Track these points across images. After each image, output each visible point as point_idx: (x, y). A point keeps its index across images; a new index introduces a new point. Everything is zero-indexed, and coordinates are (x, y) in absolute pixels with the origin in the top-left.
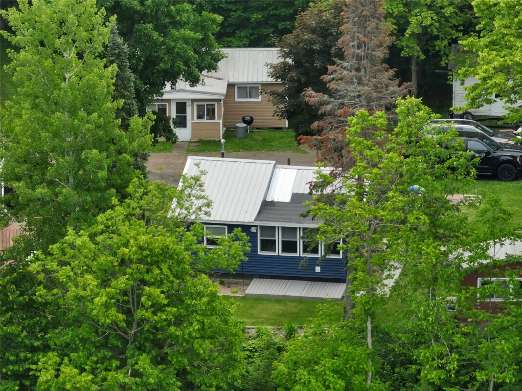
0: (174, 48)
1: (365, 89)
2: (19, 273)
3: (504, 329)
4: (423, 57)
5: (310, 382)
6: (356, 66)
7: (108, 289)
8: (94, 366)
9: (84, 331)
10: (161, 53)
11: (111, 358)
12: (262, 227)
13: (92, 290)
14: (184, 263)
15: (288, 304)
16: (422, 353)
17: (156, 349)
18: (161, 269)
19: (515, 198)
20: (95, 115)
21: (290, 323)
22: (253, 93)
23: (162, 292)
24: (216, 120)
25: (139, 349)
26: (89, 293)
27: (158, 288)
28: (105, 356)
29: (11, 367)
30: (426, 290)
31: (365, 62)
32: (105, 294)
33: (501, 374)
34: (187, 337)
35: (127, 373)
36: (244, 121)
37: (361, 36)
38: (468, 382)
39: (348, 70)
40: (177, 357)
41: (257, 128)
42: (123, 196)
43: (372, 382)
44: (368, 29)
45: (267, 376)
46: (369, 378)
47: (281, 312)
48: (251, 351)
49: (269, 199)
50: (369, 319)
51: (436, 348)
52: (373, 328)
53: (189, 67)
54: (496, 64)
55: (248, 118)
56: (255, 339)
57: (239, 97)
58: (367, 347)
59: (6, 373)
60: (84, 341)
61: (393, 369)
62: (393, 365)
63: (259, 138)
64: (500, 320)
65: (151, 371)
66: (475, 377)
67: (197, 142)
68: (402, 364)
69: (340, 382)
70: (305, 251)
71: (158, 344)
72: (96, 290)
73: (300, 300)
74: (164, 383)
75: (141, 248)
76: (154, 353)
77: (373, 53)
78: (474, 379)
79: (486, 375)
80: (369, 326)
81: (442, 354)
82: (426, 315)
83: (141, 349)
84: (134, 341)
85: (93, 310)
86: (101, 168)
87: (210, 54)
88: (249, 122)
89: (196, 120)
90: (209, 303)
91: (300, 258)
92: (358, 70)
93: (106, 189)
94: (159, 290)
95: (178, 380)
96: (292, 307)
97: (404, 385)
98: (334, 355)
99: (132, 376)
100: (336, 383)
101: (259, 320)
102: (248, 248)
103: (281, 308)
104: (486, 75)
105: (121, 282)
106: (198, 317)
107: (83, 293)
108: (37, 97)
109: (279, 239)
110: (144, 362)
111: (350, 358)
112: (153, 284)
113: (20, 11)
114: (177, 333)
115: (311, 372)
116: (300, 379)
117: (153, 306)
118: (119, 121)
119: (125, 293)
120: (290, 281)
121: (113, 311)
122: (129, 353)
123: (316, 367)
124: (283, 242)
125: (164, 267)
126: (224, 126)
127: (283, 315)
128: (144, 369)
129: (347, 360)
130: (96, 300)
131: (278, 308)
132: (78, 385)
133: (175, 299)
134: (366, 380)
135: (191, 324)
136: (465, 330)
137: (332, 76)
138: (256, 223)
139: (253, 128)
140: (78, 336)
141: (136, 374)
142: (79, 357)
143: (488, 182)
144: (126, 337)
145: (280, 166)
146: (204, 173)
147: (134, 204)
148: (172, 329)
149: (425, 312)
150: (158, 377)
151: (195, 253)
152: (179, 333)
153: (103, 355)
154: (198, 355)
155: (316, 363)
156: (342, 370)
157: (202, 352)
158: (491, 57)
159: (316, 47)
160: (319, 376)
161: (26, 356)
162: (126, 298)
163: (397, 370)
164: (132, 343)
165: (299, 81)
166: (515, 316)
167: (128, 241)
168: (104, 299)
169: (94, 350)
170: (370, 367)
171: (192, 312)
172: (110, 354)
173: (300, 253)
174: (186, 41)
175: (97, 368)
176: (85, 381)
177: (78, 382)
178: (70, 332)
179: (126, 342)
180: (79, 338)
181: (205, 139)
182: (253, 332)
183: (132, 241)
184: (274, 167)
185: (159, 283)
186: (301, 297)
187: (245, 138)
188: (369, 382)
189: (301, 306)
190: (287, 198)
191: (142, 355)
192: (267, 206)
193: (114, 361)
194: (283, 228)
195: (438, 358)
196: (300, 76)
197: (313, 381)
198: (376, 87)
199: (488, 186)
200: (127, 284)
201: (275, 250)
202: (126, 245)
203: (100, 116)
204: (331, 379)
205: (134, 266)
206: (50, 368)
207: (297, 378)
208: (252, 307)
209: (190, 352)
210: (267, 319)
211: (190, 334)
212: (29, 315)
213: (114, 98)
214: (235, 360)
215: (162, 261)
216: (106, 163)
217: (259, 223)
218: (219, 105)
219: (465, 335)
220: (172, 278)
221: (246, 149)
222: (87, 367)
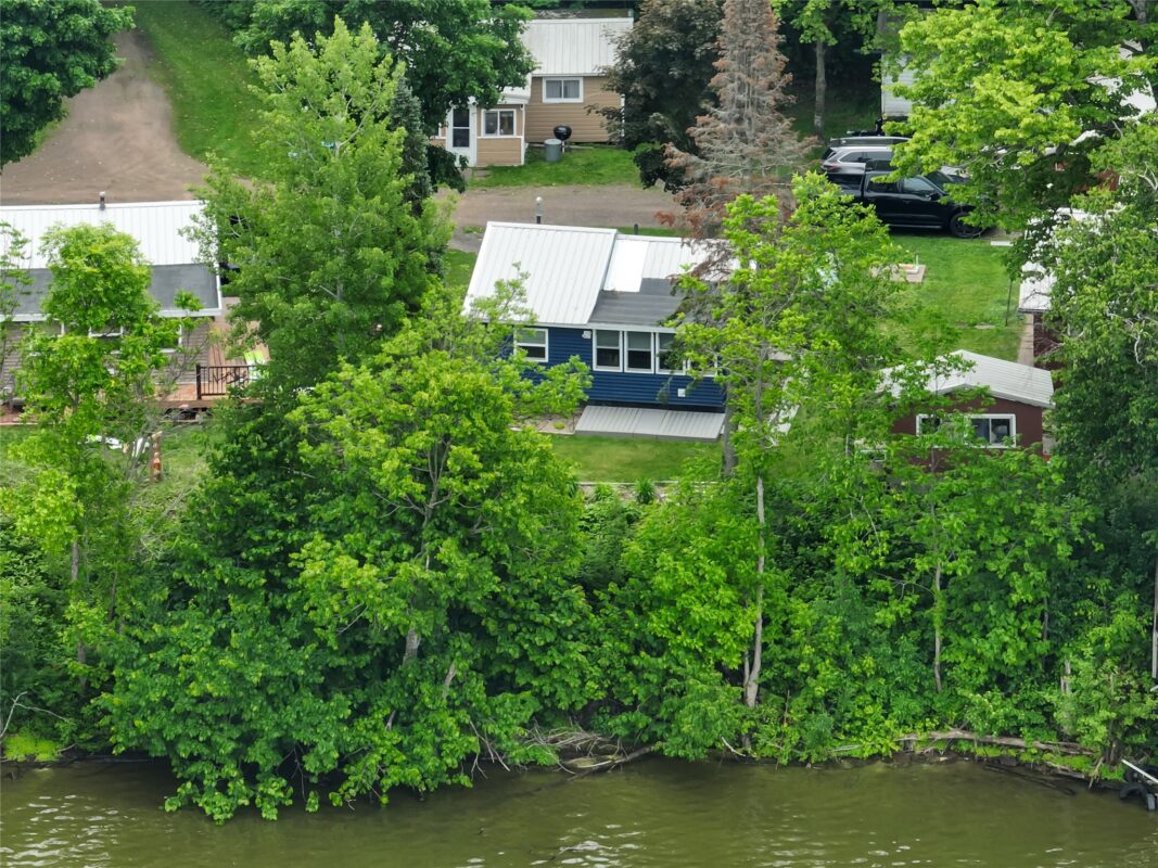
0: (465, 61)
1: (750, 148)
2: (267, 417)
3: (953, 495)
4: (833, 42)
5: (676, 570)
6: (737, 115)
7: (401, 450)
8: (378, 553)
9: (362, 502)
10: (448, 69)
11: (400, 541)
12: (598, 332)
13: (378, 450)
14: (504, 410)
15: (639, 446)
16: (838, 531)
17: (463, 528)
18: (472, 420)
19: (975, 268)
20: (377, 199)
21: (643, 478)
22: (571, 90)
23: (475, 452)
24: (515, 136)
25: (439, 528)
26: (374, 455)
27: (469, 446)
28: (392, 537)
29: (254, 550)
30: (840, 440)
31: (749, 111)
32: (396, 456)
33: (951, 560)
34: (508, 514)
35: (424, 564)
36: (558, 135)
37: (743, 76)
38: (904, 571)
39: (725, 122)
40: (495, 542)
41: (577, 144)
42: (414, 309)
43: (765, 570)
44: (753, 65)
45: (612, 558)
46: (761, 565)
47: (629, 459)
48: (588, 520)
49: (608, 288)
50: (760, 481)
51: (856, 522)
52: (765, 493)
53: (486, 87)
54: (932, 130)
55: (563, 129)
56: (592, 502)
57: (548, 96)
58: (758, 521)
59: (247, 560)
60: (361, 516)
61: (795, 548)
62: (795, 543)
63: (581, 162)
64: (946, 484)
65: (459, 562)
66: (914, 564)
67: (485, 169)
68: (808, 541)
69: (720, 571)
70: (662, 366)
71: (467, 523)
72: (384, 450)
73: (656, 440)
74: (476, 578)
75: (445, 392)
76: (460, 534)
77: (762, 98)
78: (911, 566)
79: (929, 562)
80: (760, 490)
81: (865, 531)
82: (841, 479)
83: (442, 528)
84: (433, 517)
85: (380, 477)
86: (384, 273)
87: (516, 63)
88: (564, 135)
89: (484, 136)
90: (537, 466)
91: (654, 376)
92: (739, 121)
93: (390, 301)
94: (471, 449)
95: (496, 574)
96: (644, 452)
97: (811, 573)
98: (711, 530)
99: (431, 568)
100: (714, 574)
101: (599, 472)
102: (588, 382)
103: (628, 452)
104: (919, 146)
105: (420, 439)
106: (524, 486)
107: (366, 454)
108: (295, 173)
109: (624, 348)
110: (448, 549)
111: (732, 536)
112: (462, 440)
113: (275, 58)
114: (495, 509)
115: (679, 555)
116: (662, 567)
117: (461, 472)
118: (409, 205)
119: (421, 454)
120: (641, 410)
121: (408, 480)
122: (425, 535)
123: (685, 550)
124: (630, 352)
125: (477, 416)
126: (526, 141)
127: (632, 464)
128: (450, 559)
129: (729, 539)
130: (386, 465)
131: (625, 453)
132: (359, 583)
133: (490, 457)
134: (756, 568)
135: (514, 496)
136: (897, 497)
137: (701, 129)
138: (590, 326)
139: (571, 143)
140: (352, 509)
141: (436, 565)
142: (356, 540)
143: (935, 239)
144: (421, 511)
145: (624, 236)
146: (525, 276)
147: (431, 324)
148: (489, 503)
149: (838, 472)
150: (468, 570)
151: (518, 395)
152: (497, 509)
153: (388, 537)
154: (524, 538)
155: (685, 543)
156: (721, 553)
157: (529, 535)
158: (925, 120)
159: (673, 47)
160: (689, 563)
161: (276, 536)
162: (424, 461)
163: (801, 550)
164: (430, 520)
165: (647, 96)
166: (968, 478)
167: (427, 381)
168: (396, 463)
169: (375, 529)
170: (761, 549)
171: (516, 479)
172: (399, 535)
173: (655, 368)
174: (483, 50)
175: (381, 557)
176: (369, 577)
177: (359, 578)
178: (342, 503)
179: (420, 518)
180: (354, 513)
181: (497, 165)
182: (590, 492)
183: (432, 383)
184: (615, 238)
185: (469, 440)
186: (657, 437)
187: (559, 161)
188: (761, 571)
189: (658, 451)
190: (635, 287)
191: (445, 539)
192: (606, 298)
193: (404, 546)
194: (630, 333)
195: (860, 538)
196: (648, 88)
197: (681, 569)
198: (766, 145)
199: (935, 248)
200: (426, 442)
201: (618, 365)
202: (425, 386)
203: (382, 202)
204: (707, 568)
205: (436, 417)
206: (318, 558)
207: (658, 564)
208: (586, 452)
209: (513, 535)
210: (610, 471)
211: (513, 510)
212: (279, 476)
213: (402, 172)
214: (574, 543)
215: (474, 407)
216: (392, 265)
217: (595, 326)
218: (519, 113)
219: (898, 504)
220: (487, 432)
221: (562, 182)
222: (367, 555)
